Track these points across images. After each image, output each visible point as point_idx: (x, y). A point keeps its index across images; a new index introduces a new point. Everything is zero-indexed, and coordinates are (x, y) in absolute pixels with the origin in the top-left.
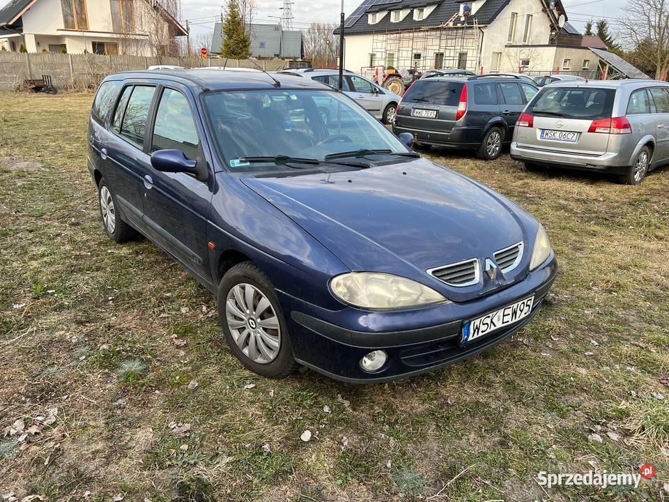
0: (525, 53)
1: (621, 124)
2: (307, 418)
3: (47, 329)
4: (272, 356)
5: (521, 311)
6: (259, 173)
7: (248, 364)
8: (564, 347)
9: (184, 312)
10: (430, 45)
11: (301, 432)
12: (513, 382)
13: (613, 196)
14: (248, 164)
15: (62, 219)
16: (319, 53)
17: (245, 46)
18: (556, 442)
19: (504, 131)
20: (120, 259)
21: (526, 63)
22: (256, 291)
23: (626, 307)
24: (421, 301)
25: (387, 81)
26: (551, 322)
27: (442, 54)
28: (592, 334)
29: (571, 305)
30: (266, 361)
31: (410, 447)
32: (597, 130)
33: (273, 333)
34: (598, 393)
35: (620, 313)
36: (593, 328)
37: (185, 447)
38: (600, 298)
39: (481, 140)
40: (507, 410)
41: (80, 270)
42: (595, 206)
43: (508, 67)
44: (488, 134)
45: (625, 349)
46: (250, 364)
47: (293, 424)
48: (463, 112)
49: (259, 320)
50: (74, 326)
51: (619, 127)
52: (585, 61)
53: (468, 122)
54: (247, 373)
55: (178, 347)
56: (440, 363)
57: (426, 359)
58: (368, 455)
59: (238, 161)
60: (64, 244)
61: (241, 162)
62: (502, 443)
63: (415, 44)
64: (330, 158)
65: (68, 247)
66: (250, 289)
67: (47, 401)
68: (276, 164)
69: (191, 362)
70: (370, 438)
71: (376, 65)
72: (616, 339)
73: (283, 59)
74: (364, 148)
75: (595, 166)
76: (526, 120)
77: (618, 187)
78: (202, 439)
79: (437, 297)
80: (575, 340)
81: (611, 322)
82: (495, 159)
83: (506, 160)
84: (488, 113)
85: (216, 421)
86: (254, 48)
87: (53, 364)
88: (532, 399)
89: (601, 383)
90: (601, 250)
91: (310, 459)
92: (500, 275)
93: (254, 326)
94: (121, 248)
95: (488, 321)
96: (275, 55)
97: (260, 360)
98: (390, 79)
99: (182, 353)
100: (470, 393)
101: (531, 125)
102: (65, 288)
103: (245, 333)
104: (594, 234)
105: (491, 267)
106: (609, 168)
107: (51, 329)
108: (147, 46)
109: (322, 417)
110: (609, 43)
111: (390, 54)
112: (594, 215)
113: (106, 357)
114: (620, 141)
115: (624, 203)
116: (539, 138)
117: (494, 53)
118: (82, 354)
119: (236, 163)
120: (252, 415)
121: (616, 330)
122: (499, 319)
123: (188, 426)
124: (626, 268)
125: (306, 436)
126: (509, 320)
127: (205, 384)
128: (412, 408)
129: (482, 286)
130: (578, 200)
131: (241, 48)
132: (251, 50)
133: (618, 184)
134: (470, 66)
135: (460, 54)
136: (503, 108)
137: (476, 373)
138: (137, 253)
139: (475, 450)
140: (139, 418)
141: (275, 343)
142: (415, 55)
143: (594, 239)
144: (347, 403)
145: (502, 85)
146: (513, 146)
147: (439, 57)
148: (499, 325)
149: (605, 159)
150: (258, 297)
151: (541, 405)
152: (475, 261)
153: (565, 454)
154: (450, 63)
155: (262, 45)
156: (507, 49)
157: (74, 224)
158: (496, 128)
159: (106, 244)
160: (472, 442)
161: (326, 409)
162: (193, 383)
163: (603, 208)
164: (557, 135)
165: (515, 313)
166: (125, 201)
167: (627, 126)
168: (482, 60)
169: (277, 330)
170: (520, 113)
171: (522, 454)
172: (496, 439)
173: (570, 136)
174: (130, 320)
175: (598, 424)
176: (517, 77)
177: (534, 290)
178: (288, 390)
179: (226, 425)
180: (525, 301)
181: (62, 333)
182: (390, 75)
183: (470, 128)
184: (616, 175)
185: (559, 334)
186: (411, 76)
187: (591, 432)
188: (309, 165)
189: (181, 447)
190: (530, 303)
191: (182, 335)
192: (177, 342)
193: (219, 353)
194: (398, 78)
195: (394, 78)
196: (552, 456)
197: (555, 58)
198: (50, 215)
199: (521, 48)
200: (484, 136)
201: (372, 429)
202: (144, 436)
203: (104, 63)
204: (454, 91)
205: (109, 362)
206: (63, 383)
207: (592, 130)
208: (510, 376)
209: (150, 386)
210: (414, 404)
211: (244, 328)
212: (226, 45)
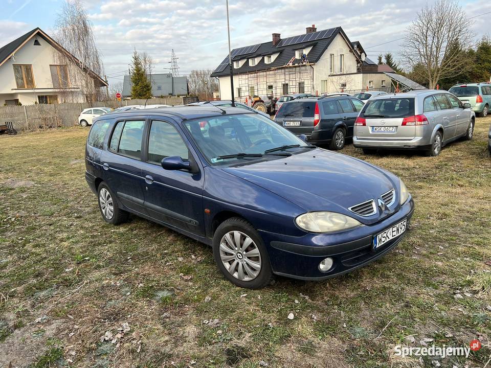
0: (343, 79)
1: (421, 119)
2: (287, 307)
3: (96, 281)
4: (255, 275)
5: (401, 228)
6: (231, 165)
7: (237, 283)
8: (425, 252)
9: (181, 260)
10: (278, 79)
11: (287, 315)
12: (401, 274)
13: (424, 164)
14: (222, 160)
15: (68, 215)
16: (199, 91)
17: (149, 90)
18: (437, 302)
19: (345, 130)
20: (122, 235)
21: (344, 85)
22: (241, 234)
23: (453, 226)
24: (347, 226)
25: (255, 105)
26: (412, 239)
27: (287, 85)
28: (438, 243)
29: (421, 228)
30: (251, 279)
31: (353, 315)
32: (407, 124)
33: (256, 259)
34: (453, 274)
35: (451, 230)
36: (437, 240)
37: (220, 332)
38: (437, 223)
39: (331, 137)
40: (403, 289)
41: (99, 244)
42: (416, 171)
43: (333, 89)
44: (335, 133)
45: (460, 249)
46: (239, 283)
47: (280, 311)
48: (318, 121)
49: (244, 253)
50: (113, 277)
51: (420, 120)
52: (383, 81)
53: (322, 127)
54: (238, 288)
55: (186, 280)
56: (362, 263)
57: (353, 261)
58: (331, 322)
59: (216, 159)
60: (78, 230)
61: (218, 159)
62: (407, 306)
63: (268, 79)
64: (267, 152)
65: (82, 232)
66: (237, 234)
67: (118, 320)
68: (238, 158)
69: (199, 287)
70: (329, 314)
71: (243, 95)
72: (453, 244)
73: (178, 96)
74: (285, 145)
75: (410, 146)
76: (360, 122)
77: (425, 158)
78: (228, 326)
79: (356, 223)
80: (429, 247)
81: (447, 235)
82: (342, 149)
83: (350, 148)
84: (333, 120)
85: (231, 316)
86: (154, 91)
87: (111, 299)
88: (416, 281)
89: (452, 268)
90: (428, 196)
91: (299, 328)
92: (387, 209)
93: (241, 258)
94: (119, 228)
95: (385, 235)
96: (169, 94)
97: (247, 279)
98: (257, 104)
99: (191, 284)
100: (378, 283)
101: (364, 125)
102: (96, 256)
103: (235, 263)
104: (421, 188)
105: (382, 204)
106: (419, 147)
107: (99, 280)
108: (80, 95)
109: (295, 306)
110: (395, 69)
111: (251, 87)
112: (416, 177)
113: (145, 291)
114: (422, 130)
115: (433, 168)
116: (371, 132)
117: (322, 81)
118: (127, 292)
119: (215, 160)
120: (253, 310)
121: (451, 239)
122: (390, 234)
123: (216, 321)
124: (446, 205)
125: (291, 316)
126: (396, 234)
127: (214, 298)
128: (347, 295)
129: (379, 215)
130: (404, 169)
131: (145, 92)
132: (152, 92)
133: (425, 156)
134: (307, 91)
135: (300, 84)
136: (342, 116)
137: (379, 271)
138: (132, 230)
139: (392, 312)
140: (182, 322)
141: (257, 265)
142: (269, 86)
143: (421, 191)
144: (307, 297)
145: (339, 101)
146: (355, 139)
147: (285, 86)
148: (391, 238)
149: (415, 141)
150: (243, 238)
151: (422, 284)
152: (372, 201)
153: (444, 307)
154: (293, 90)
155: (159, 88)
156: (330, 77)
157: (77, 217)
158: (340, 129)
159: (107, 227)
160: (388, 308)
161: (297, 301)
162: (208, 298)
163: (420, 172)
164: (382, 129)
165: (398, 230)
166: (126, 195)
167: (425, 120)
168: (315, 86)
169: (258, 257)
170: (356, 118)
171: (420, 310)
172: (403, 304)
173: (391, 129)
174: (148, 269)
175: (458, 289)
176: (348, 96)
177: (406, 216)
178: (269, 294)
179: (239, 318)
180: (402, 222)
181: (107, 281)
182: (256, 102)
183: (324, 130)
184: (423, 151)
185: (419, 245)
186: (270, 100)
187: (455, 294)
188: (256, 158)
189: (218, 332)
190: (405, 224)
191: (186, 274)
192: (185, 278)
193: (215, 280)
194: (261, 103)
195: (259, 103)
196: (436, 309)
197: (363, 80)
198: (58, 214)
199: (340, 76)
200: (333, 134)
201: (327, 309)
202: (191, 330)
203: (50, 109)
204: (308, 108)
205: (148, 293)
206: (123, 309)
207: (404, 124)
208: (399, 271)
209: (181, 303)
210: (347, 293)
211: (234, 260)
212: (134, 90)
